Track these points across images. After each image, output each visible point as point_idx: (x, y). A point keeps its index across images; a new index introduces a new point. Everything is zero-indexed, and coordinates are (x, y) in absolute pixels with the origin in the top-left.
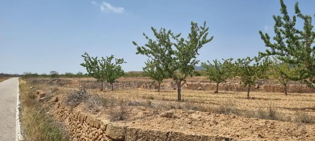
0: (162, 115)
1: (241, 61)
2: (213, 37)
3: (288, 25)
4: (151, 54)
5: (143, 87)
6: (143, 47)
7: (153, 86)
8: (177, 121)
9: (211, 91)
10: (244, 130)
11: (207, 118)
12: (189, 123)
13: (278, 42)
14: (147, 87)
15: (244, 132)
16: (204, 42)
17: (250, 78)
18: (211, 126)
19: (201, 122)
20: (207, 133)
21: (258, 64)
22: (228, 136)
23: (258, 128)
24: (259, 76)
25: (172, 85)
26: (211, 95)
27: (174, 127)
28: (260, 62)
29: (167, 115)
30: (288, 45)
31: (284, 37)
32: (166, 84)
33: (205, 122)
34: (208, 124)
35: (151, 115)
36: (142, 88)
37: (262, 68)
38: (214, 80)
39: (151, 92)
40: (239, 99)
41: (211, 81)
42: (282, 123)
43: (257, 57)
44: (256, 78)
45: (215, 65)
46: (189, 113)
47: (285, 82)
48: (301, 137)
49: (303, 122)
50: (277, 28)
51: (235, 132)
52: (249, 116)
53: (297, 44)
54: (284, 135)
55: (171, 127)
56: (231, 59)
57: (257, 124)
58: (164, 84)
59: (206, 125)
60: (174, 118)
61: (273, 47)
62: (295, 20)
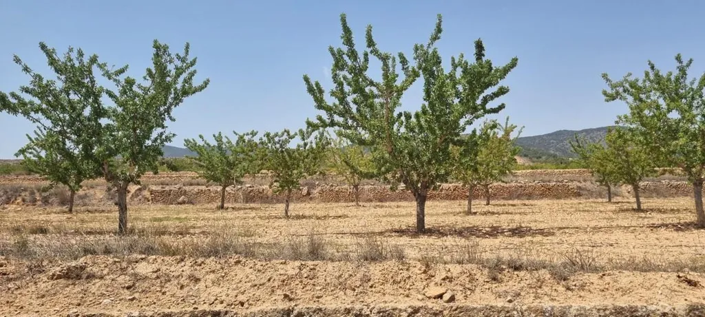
0: (54, 275)
1: (273, 138)
2: (208, 80)
3: (355, 69)
4: (40, 114)
5: (24, 200)
6: (13, 95)
7: (53, 199)
8: (95, 287)
9: (209, 206)
10: (256, 288)
11: (176, 269)
12: (128, 288)
13: (339, 100)
14: (36, 201)
15: (254, 293)
16: (185, 93)
17: (291, 175)
18: (182, 287)
19: (159, 281)
20: (171, 307)
21: (306, 144)
22: (219, 308)
23: (284, 281)
24: (308, 170)
25: (110, 194)
26: (207, 215)
27: (85, 301)
28: (308, 141)
29: (67, 273)
30: (357, 109)
31: (349, 92)
32: (92, 191)
33: (169, 281)
34: (175, 285)
35: (21, 277)
36: (18, 204)
37: (314, 153)
38: (216, 180)
39: (48, 213)
40: (267, 221)
41: (208, 182)
42: (330, 266)
43: (304, 129)
44: (303, 174)
45: (216, 145)
46: (130, 262)
47: (357, 181)
48: (360, 289)
49: (366, 259)
50: (338, 72)
51: (236, 296)
52: (269, 258)
53: (371, 106)
54: (332, 288)
55: (75, 302)
56: (254, 134)
57: (282, 272)
58: (87, 191)
59: (172, 288)
60: (88, 277)
61: (329, 109)
62: (366, 60)
